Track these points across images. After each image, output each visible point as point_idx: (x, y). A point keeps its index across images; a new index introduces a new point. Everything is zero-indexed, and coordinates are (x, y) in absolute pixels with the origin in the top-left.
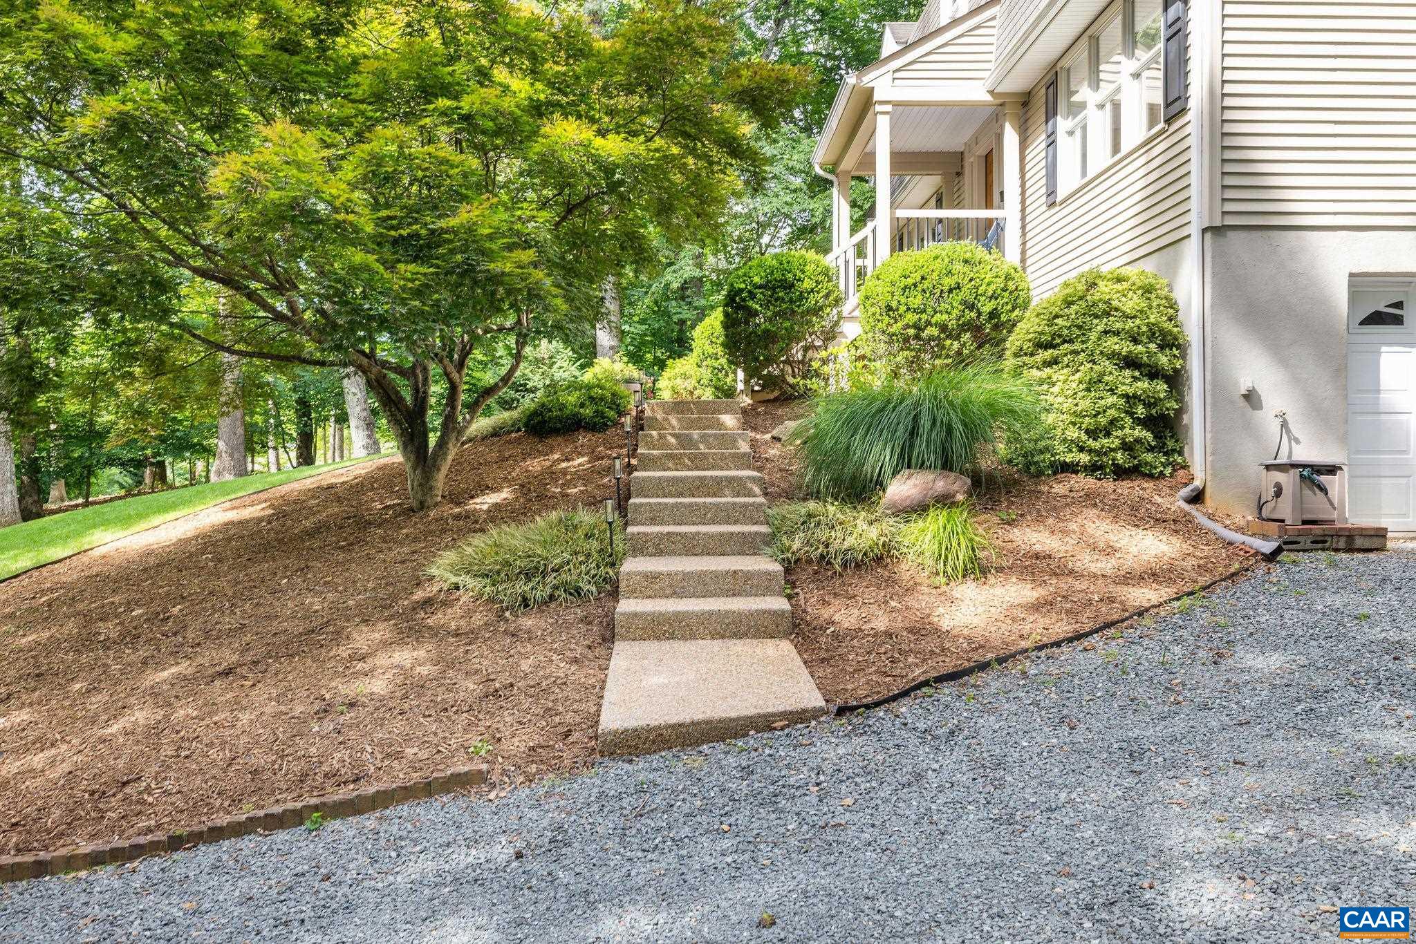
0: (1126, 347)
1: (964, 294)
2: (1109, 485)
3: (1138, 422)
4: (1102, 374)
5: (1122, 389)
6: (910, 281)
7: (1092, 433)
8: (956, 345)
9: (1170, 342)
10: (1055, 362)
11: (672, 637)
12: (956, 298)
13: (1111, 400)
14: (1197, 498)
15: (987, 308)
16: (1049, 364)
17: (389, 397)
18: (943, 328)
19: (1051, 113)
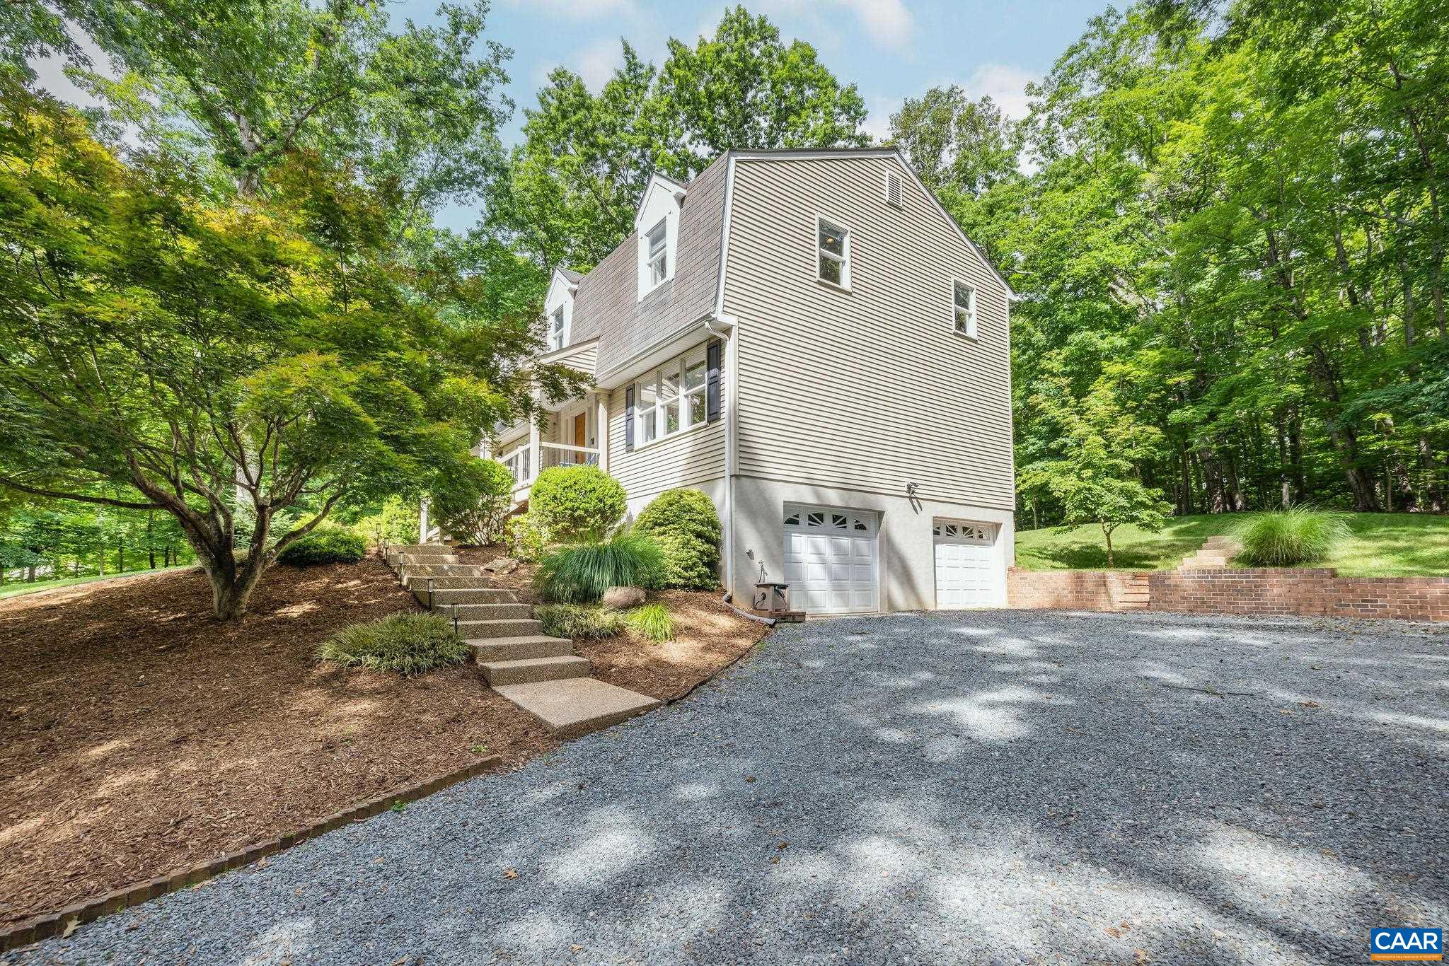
0: (699, 528)
1: (599, 493)
2: (692, 593)
3: (704, 564)
4: (689, 541)
5: (699, 548)
6: (568, 484)
7: (685, 569)
8: (592, 521)
9: (715, 526)
10: (664, 533)
11: (525, 681)
12: (593, 496)
13: (694, 553)
14: (730, 600)
15: (609, 502)
16: (661, 534)
17: (200, 534)
18: (586, 511)
19: (630, 402)
